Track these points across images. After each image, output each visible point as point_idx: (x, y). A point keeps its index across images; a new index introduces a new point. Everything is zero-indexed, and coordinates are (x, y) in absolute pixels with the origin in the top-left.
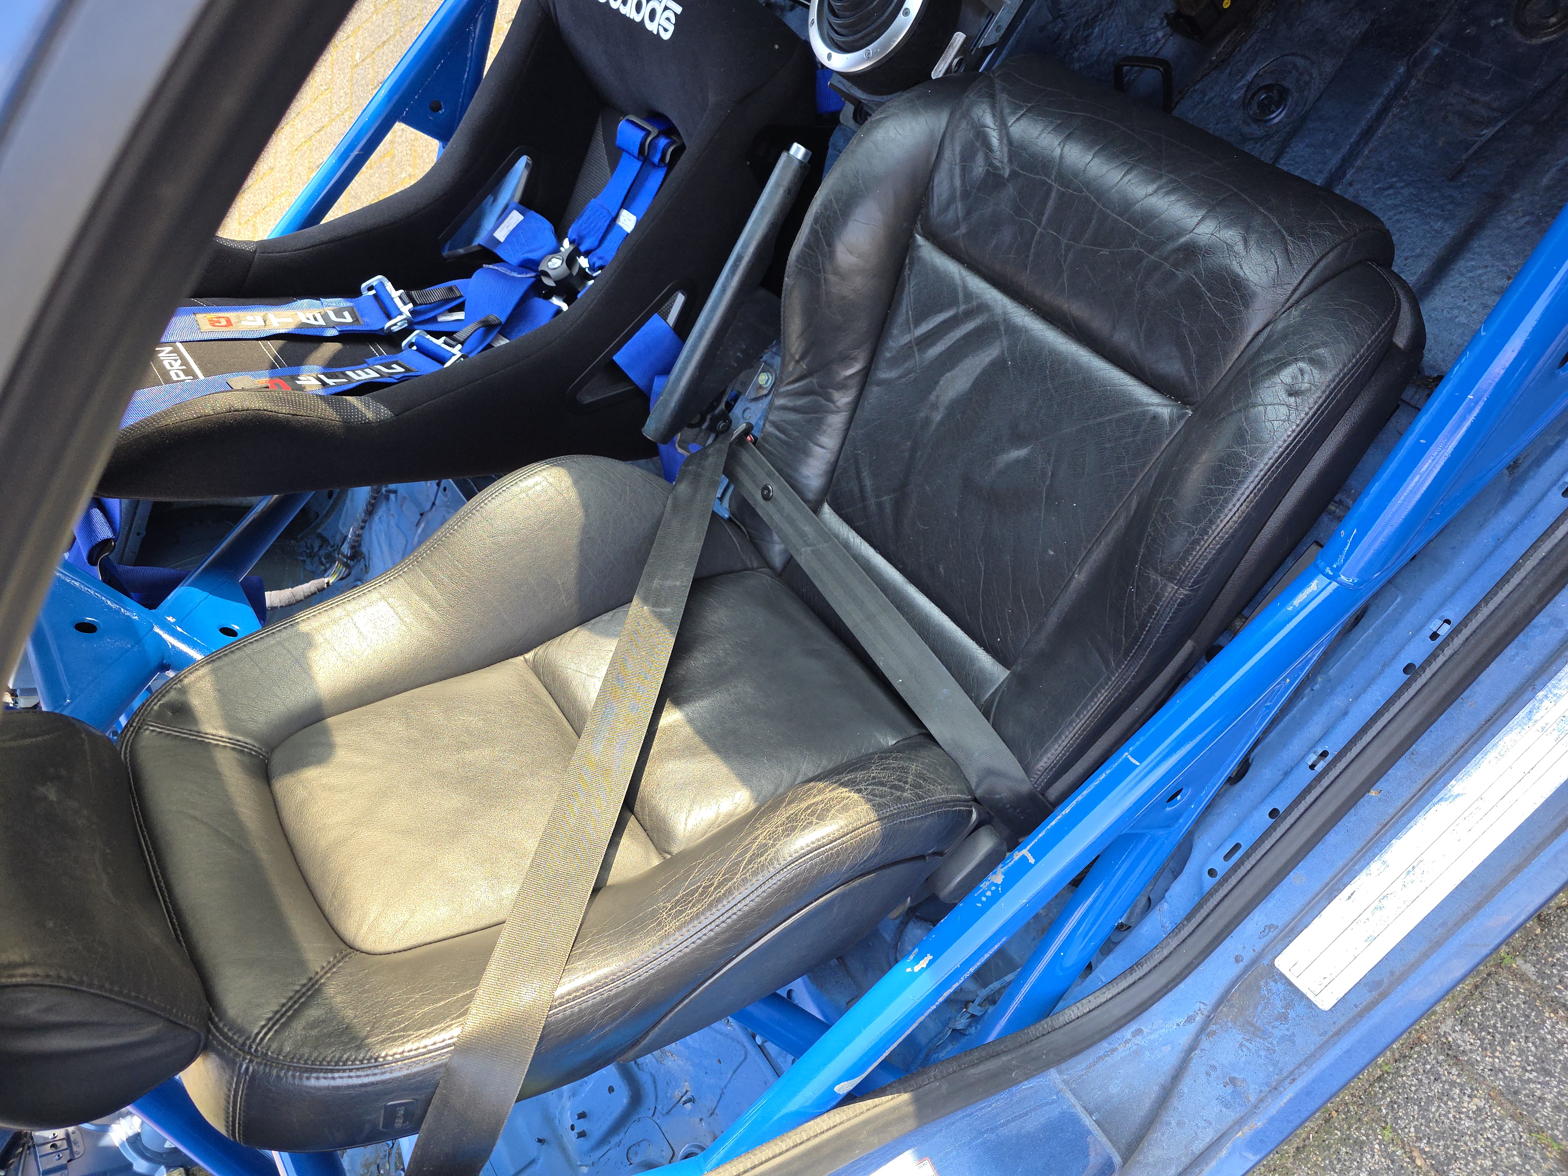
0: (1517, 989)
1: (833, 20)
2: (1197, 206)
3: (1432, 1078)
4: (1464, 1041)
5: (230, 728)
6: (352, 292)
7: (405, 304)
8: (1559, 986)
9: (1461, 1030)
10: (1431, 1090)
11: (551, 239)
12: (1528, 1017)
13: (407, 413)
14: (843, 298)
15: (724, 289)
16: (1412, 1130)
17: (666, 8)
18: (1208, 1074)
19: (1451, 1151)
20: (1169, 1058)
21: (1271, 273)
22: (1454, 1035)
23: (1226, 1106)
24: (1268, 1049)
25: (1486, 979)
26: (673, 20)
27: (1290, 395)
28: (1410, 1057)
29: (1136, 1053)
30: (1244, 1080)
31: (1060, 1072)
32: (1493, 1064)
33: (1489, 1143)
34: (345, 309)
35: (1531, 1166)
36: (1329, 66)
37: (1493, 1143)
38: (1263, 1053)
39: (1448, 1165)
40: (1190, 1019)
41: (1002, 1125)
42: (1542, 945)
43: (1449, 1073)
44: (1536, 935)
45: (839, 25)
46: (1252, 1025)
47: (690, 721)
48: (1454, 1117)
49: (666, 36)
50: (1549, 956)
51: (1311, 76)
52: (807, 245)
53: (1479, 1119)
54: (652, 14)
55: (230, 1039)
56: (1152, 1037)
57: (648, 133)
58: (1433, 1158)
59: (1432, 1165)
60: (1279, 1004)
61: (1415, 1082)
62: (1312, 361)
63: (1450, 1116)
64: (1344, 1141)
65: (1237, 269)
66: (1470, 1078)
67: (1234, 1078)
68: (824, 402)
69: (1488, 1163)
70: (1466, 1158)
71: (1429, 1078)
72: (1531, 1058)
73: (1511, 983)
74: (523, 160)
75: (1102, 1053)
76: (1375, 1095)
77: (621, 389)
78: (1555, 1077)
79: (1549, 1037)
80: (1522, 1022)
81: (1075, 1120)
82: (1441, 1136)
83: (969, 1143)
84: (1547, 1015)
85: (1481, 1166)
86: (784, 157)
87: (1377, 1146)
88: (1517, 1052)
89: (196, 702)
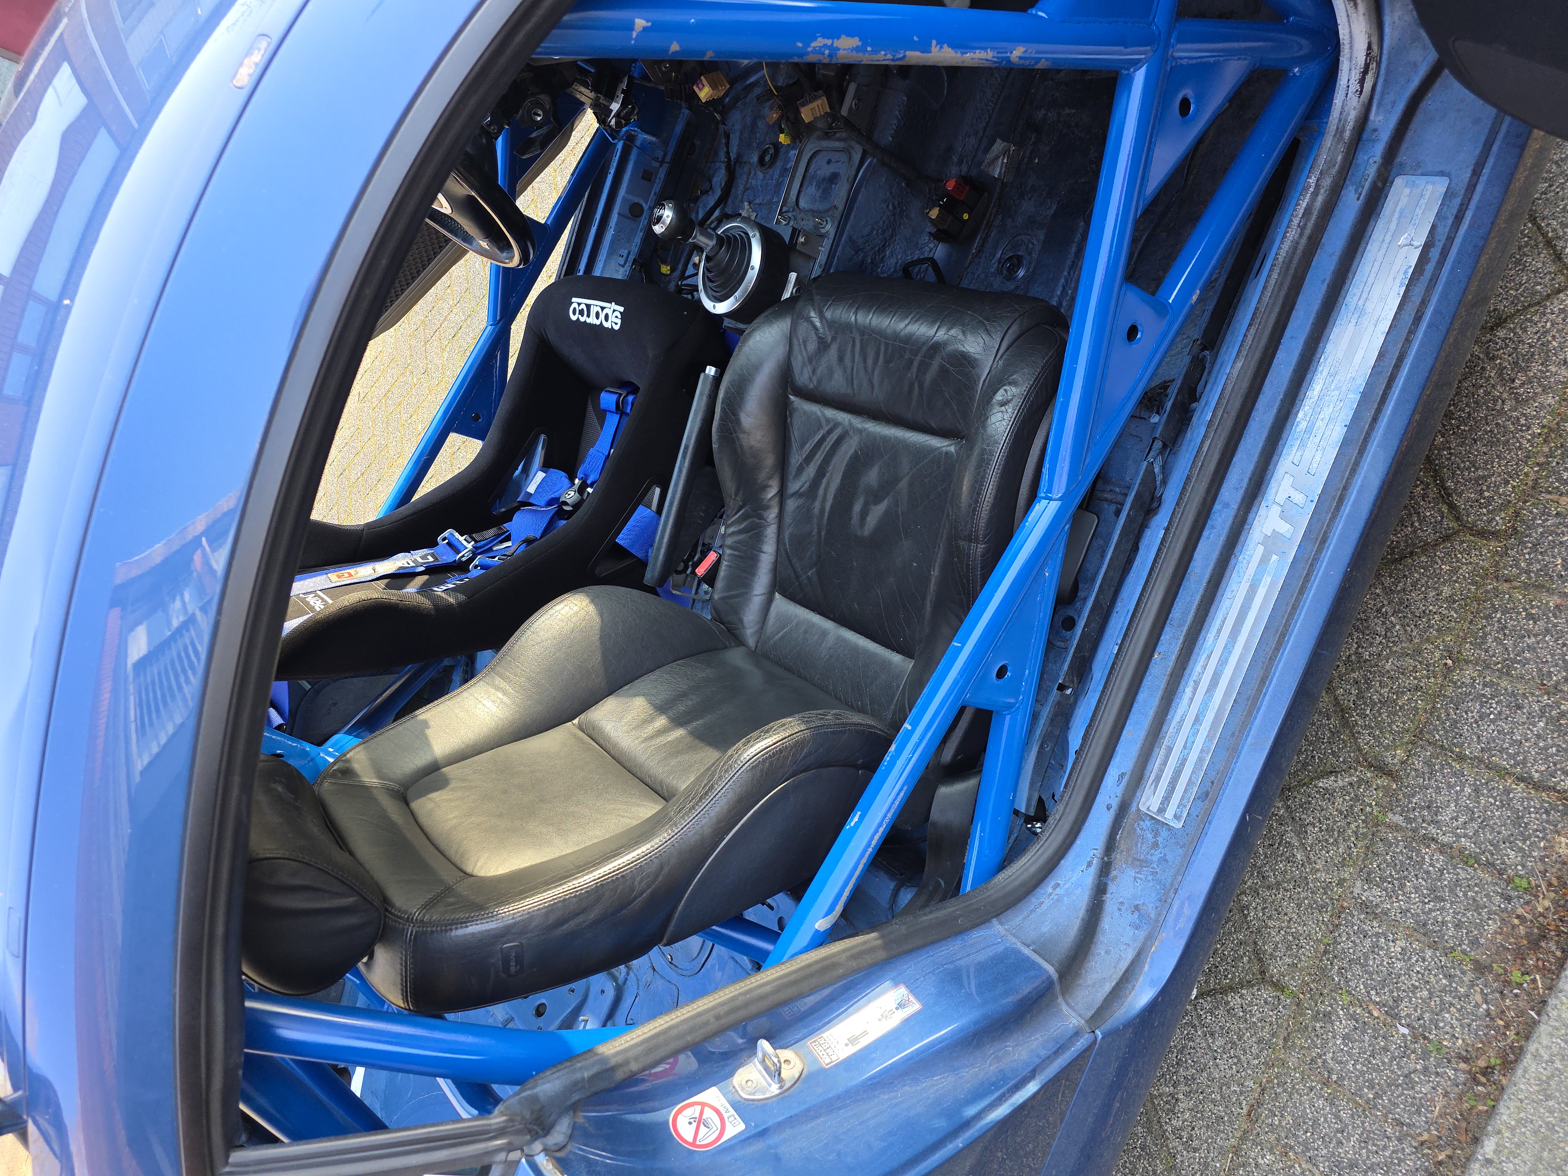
0: (1395, 838)
1: (711, 284)
2: (933, 323)
3: (1361, 936)
4: (1374, 897)
5: (379, 778)
6: (433, 544)
7: (469, 543)
8: (1424, 825)
9: (1369, 888)
10: (1364, 947)
11: (566, 481)
12: (1411, 858)
13: (476, 596)
14: (751, 447)
15: (680, 470)
16: (1362, 987)
17: (614, 311)
18: (1120, 910)
19: (1395, 994)
20: (1082, 898)
21: (981, 345)
22: (1365, 894)
23: (1137, 929)
24: (1153, 873)
25: (1372, 839)
26: (620, 316)
27: (1002, 406)
28: (1341, 925)
29: (1058, 900)
30: (1144, 904)
31: (1001, 924)
32: (1400, 908)
33: (1420, 976)
34: (428, 554)
35: (1456, 983)
36: (1041, 235)
37: (1423, 975)
38: (1150, 878)
39: (1397, 1007)
40: (1089, 864)
41: (959, 959)
42: (1401, 797)
43: (1372, 927)
44: (1394, 790)
45: (716, 287)
46: (1139, 860)
47: (691, 733)
48: (1388, 963)
49: (617, 327)
50: (1409, 803)
51: (1033, 244)
52: (721, 419)
53: (1406, 958)
54: (607, 317)
55: (400, 917)
56: (1067, 886)
57: (620, 395)
58: (1384, 1005)
59: (1386, 1012)
60: (1150, 836)
61: (1351, 944)
62: (1010, 384)
63: (1385, 963)
64: (1315, 1018)
65: (961, 348)
66: (1389, 926)
67: (1137, 905)
68: (758, 521)
69: (1425, 993)
70: (1408, 996)
71: (1359, 938)
72: (1425, 892)
73: (1390, 835)
74: (543, 437)
75: (1032, 907)
76: (1326, 966)
77: (627, 562)
78: (1447, 901)
79: (1431, 869)
80: (1409, 864)
81: (1017, 952)
82: (1383, 983)
83: (933, 971)
84: (1424, 851)
85: (1421, 998)
86: (702, 376)
87: (1341, 1012)
88: (1413, 891)
89: (356, 766)
